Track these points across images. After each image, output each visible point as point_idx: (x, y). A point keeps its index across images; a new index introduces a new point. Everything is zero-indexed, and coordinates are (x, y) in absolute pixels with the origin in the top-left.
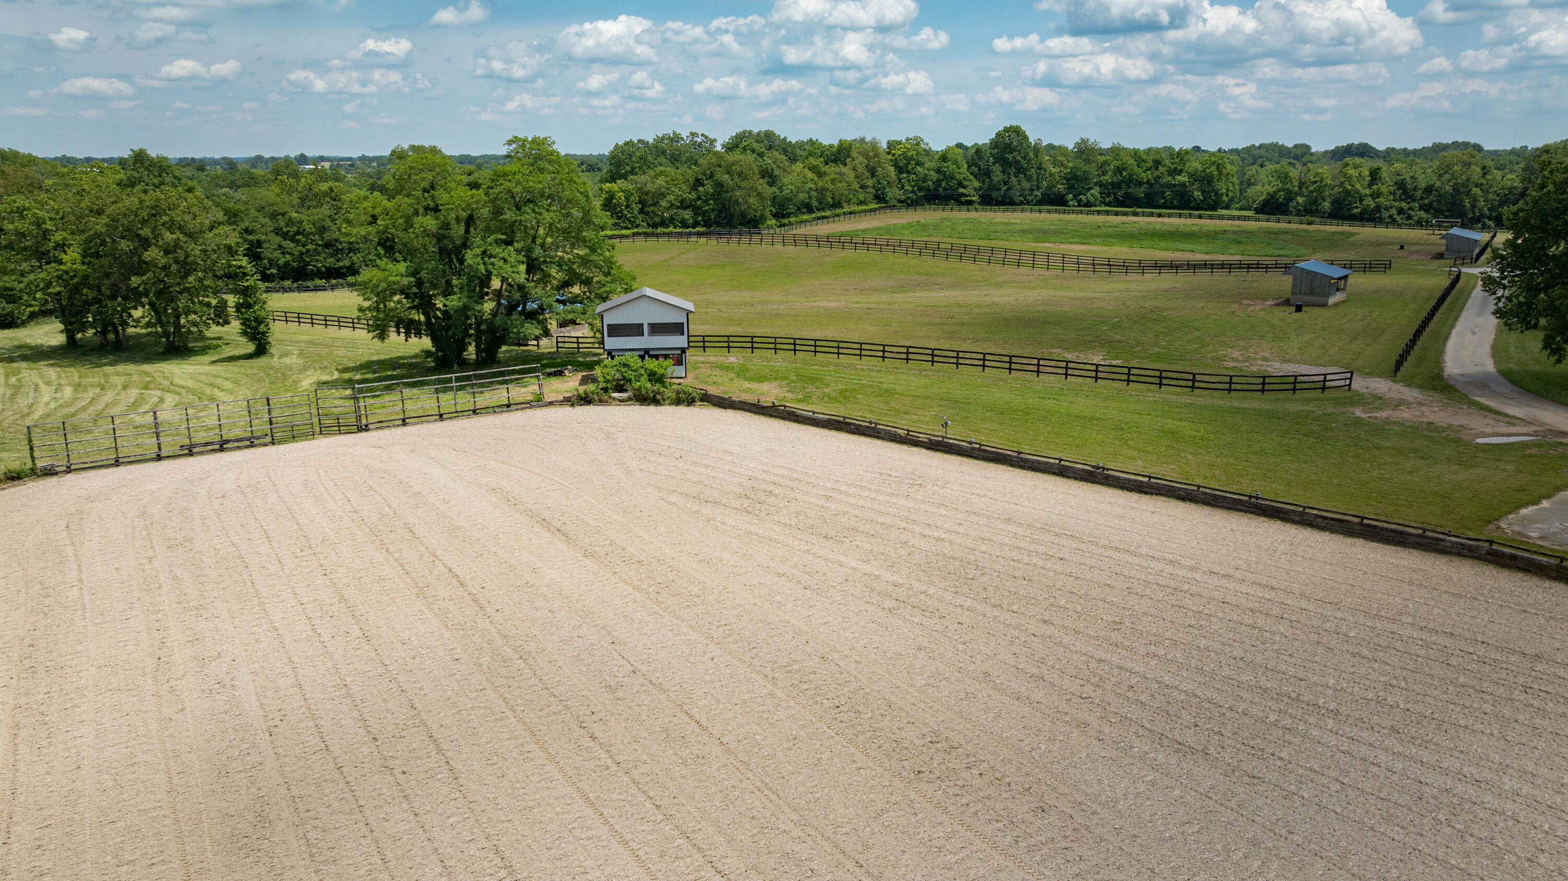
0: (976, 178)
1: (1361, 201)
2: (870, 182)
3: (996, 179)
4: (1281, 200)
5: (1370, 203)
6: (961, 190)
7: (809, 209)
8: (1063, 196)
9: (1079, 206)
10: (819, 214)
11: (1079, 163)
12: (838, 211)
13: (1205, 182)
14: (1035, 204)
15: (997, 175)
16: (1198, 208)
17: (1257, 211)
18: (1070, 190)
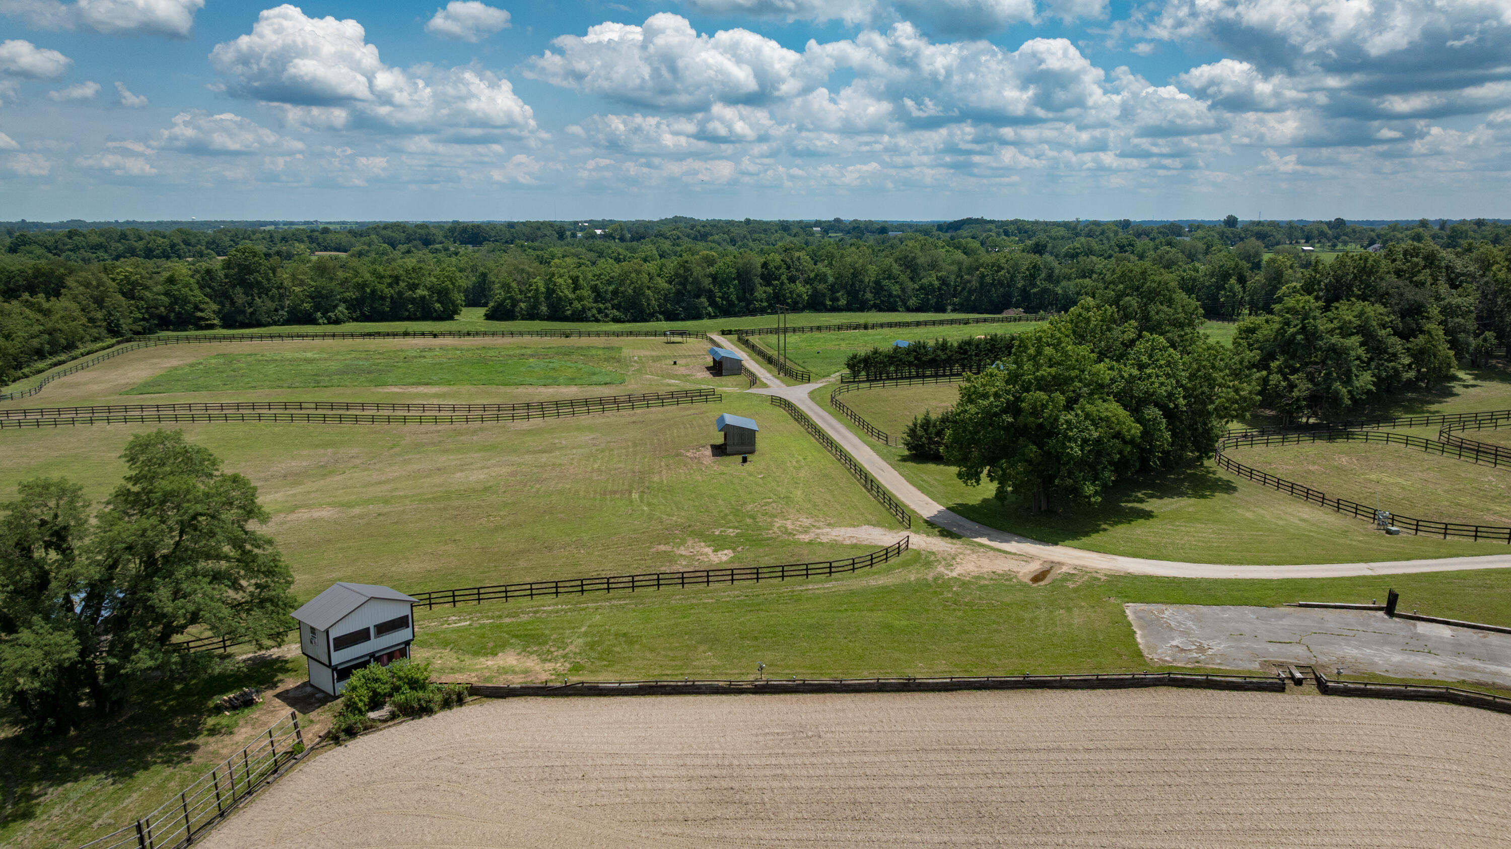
0: (211, 298)
1: (571, 304)
2: (99, 315)
3: (240, 301)
4: (509, 307)
5: (577, 305)
6: (199, 314)
7: (40, 354)
8: (311, 314)
9: (329, 323)
10: (55, 360)
11: (321, 282)
12: (74, 353)
13: (442, 294)
14: (283, 324)
15: (240, 298)
16: (440, 318)
17: (488, 317)
18: (317, 308)
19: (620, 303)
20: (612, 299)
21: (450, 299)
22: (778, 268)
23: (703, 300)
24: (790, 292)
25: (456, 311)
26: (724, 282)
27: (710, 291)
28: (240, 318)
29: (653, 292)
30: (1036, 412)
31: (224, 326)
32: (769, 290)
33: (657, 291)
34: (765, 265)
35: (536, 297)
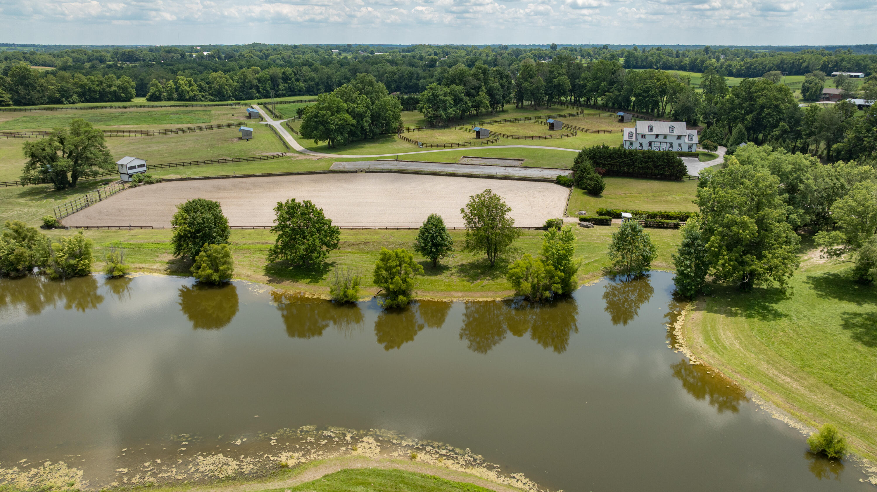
0: (6, 91)
1: (188, 93)
3: (23, 93)
4: (158, 95)
5: (191, 94)
6: (1, 99)
8: (60, 99)
9: (70, 104)
11: (63, 84)
13: (124, 89)
14: (46, 104)
15: (22, 91)
16: (124, 101)
17: (148, 100)
18: (63, 96)
19: (213, 92)
20: (209, 91)
21: (128, 92)
22: (291, 75)
23: (254, 90)
24: (297, 86)
25: (132, 98)
26: (264, 81)
27: (257, 86)
28: (23, 101)
29: (229, 87)
30: (323, 116)
31: (16, 105)
32: (286, 85)
33: (230, 86)
34: (284, 73)
35: (171, 90)
